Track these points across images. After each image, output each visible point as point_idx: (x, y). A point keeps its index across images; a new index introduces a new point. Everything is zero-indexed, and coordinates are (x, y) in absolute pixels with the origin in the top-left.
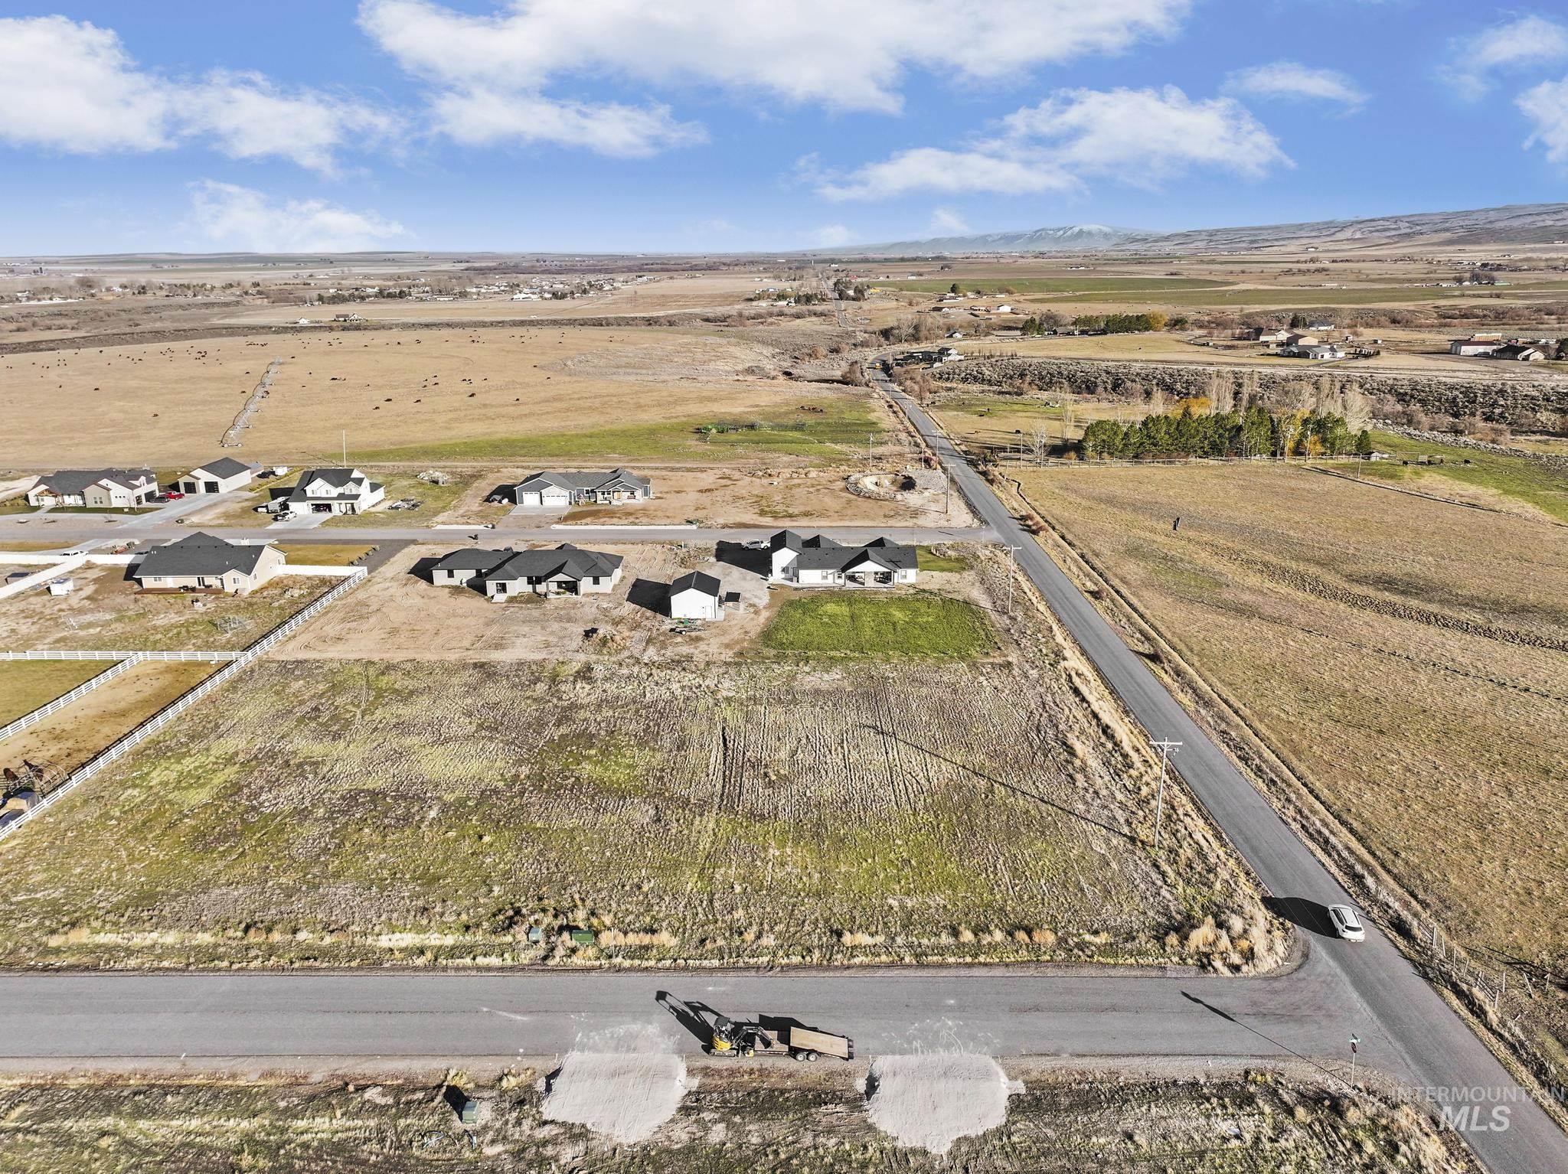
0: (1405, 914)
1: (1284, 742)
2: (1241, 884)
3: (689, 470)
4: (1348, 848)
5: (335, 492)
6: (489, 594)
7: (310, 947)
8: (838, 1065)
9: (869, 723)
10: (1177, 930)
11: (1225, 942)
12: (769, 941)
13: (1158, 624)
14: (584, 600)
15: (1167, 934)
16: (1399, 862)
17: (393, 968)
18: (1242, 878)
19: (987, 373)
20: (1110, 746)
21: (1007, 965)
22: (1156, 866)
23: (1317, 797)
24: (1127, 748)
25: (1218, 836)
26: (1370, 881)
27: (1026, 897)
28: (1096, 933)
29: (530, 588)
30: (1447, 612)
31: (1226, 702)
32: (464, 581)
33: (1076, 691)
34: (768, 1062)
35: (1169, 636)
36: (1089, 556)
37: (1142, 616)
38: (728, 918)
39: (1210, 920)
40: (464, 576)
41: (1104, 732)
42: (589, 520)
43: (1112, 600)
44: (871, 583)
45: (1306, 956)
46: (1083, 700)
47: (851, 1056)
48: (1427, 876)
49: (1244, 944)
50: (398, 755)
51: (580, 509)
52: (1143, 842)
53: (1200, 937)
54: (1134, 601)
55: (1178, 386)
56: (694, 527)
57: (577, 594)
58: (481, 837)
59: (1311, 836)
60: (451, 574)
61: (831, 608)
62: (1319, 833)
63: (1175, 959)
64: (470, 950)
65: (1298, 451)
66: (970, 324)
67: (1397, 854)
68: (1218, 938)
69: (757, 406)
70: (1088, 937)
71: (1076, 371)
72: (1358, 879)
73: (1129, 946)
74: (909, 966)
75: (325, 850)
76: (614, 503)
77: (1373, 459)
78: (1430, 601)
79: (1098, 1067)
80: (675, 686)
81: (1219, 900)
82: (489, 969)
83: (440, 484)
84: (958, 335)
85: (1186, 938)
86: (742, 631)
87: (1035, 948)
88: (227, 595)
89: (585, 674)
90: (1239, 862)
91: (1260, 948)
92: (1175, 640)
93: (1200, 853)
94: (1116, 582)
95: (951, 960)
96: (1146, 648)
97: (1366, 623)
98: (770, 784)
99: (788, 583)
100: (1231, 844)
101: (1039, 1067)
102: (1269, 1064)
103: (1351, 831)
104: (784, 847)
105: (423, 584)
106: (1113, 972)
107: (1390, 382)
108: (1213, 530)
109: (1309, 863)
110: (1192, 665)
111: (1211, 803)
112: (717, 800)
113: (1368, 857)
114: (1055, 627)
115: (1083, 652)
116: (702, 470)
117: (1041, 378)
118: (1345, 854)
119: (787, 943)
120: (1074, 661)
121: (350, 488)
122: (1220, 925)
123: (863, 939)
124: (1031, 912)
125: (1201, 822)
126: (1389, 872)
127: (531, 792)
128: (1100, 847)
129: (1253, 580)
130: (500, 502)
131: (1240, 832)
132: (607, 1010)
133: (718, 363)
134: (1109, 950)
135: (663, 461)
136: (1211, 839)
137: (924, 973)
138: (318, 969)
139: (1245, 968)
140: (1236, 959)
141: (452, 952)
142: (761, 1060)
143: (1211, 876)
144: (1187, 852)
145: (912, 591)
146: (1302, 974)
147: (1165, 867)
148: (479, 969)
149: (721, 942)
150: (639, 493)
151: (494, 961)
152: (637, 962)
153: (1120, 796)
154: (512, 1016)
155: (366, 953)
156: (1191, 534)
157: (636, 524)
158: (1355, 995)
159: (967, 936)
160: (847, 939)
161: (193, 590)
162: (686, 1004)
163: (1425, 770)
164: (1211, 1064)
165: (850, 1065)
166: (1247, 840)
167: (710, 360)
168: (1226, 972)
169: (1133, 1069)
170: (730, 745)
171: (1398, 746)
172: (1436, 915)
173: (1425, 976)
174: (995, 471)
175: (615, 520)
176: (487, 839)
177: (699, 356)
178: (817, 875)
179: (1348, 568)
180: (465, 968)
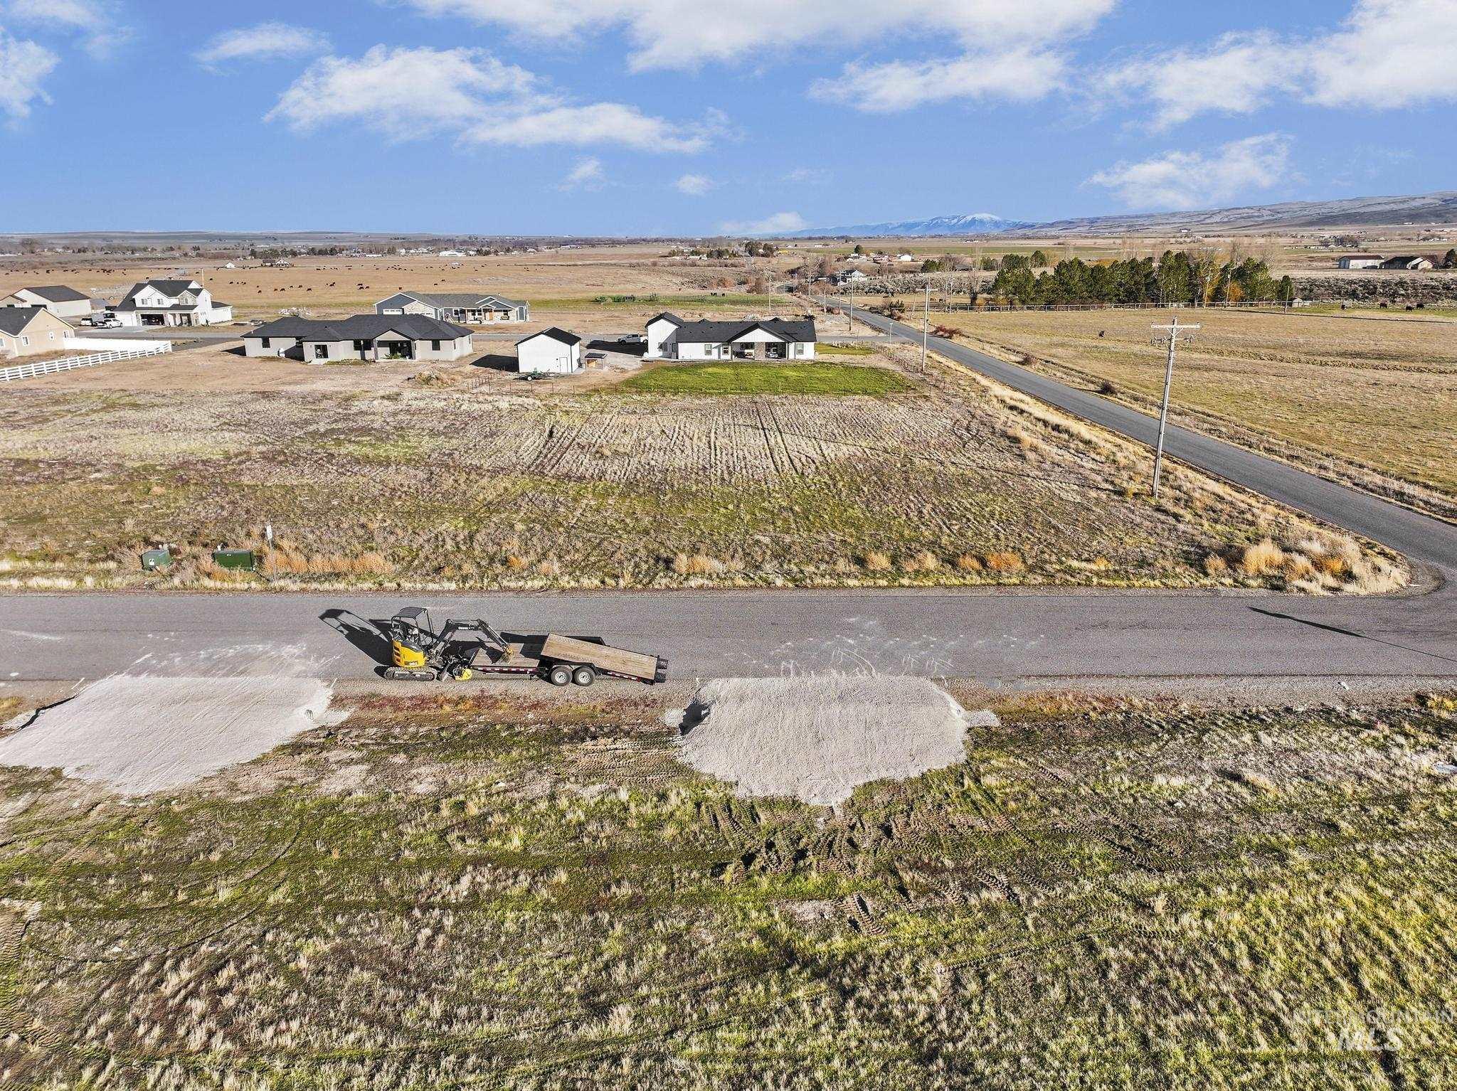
5: (169, 302)
6: (307, 360)
9: (747, 424)
11: (1302, 564)
14: (420, 366)
27: (970, 534)
29: (357, 355)
32: (282, 350)
34: (496, 688)
38: (492, 549)
40: (282, 345)
47: (659, 679)
57: (411, 357)
60: (266, 344)
76: (486, 323)
104: (605, 498)
105: (233, 357)
119: (582, 570)
121: (186, 298)
142: (483, 682)
149: (469, 570)
150: (513, 314)
152: (314, 586)
160: (681, 564)
162: (373, 622)
165: (656, 691)
170: (557, 435)
175: (483, 331)
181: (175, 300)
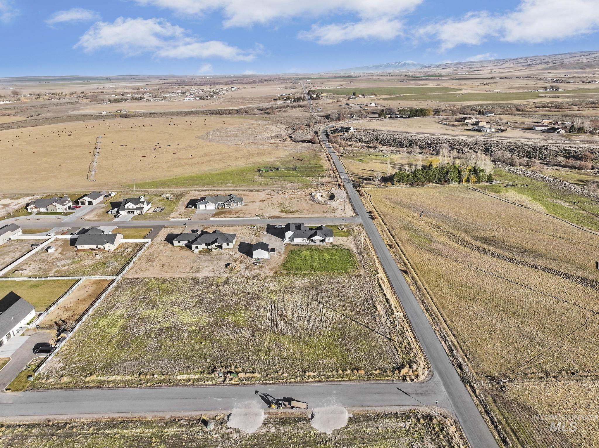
0: (462, 362)
1: (440, 304)
2: (419, 354)
3: (256, 191)
4: (451, 341)
5: (135, 206)
6: (193, 250)
7: (158, 379)
8: (304, 411)
9: (316, 299)
10: (398, 369)
11: (411, 372)
12: (285, 375)
13: (409, 258)
14: (224, 251)
15: (396, 370)
16: (465, 345)
17: (182, 386)
18: (420, 351)
19: (364, 138)
20: (388, 306)
21: (351, 381)
22: (396, 348)
23: (446, 324)
24: (393, 307)
25: (415, 338)
26: (455, 352)
27: (358, 359)
28: (376, 370)
29: (206, 247)
30: (502, 252)
31: (425, 289)
32: (184, 244)
33: (380, 286)
34: (286, 410)
35: (412, 263)
36: (391, 229)
37: (404, 255)
38: (274, 368)
39: (408, 366)
41: (387, 301)
42: (222, 216)
43: (396, 248)
44: (318, 242)
45: (432, 376)
46: (382, 289)
47: (307, 408)
48: (471, 350)
49: (416, 373)
50: (173, 314)
51: (219, 211)
52: (393, 340)
53: (404, 371)
54: (403, 249)
55: (433, 145)
56: (259, 218)
57: (222, 249)
58: (201, 343)
59: (442, 337)
60: (179, 242)
61: (305, 253)
62: (444, 336)
63: (397, 378)
64: (202, 379)
65: (468, 180)
66: (360, 112)
67: (465, 343)
68: (409, 371)
69: (279, 158)
70: (374, 371)
71: (396, 138)
72: (452, 351)
74: (324, 381)
75: (157, 348)
76: (231, 208)
77: (493, 183)
78: (497, 248)
79: (372, 410)
80: (255, 286)
81: (411, 359)
82: (209, 385)
83: (170, 199)
84: (355, 117)
85: (400, 371)
86: (276, 263)
87: (359, 375)
88: (106, 251)
89: (227, 282)
90: (419, 346)
91: (420, 374)
92: (414, 265)
93: (409, 344)
94: (398, 241)
95: (335, 379)
96: (404, 268)
97: (475, 257)
98: (285, 322)
99: (291, 242)
100: (418, 341)
101: (356, 410)
102: (416, 408)
103: (454, 335)
104: (290, 344)
105: (170, 245)
106: (379, 382)
107: (508, 144)
108: (434, 217)
109: (439, 346)
110: (417, 275)
111: (415, 326)
112: (270, 328)
113: (456, 344)
114: (376, 260)
115: (384, 270)
116: (260, 191)
117: (384, 141)
118: (450, 343)
119: (291, 375)
120: (381, 274)
121: (140, 205)
122: (411, 367)
123: (312, 373)
124: (360, 364)
125: (411, 333)
126: (461, 348)
127: (214, 327)
129: (443, 239)
130: (192, 208)
131: (422, 336)
132: (242, 396)
133: (264, 133)
134: (379, 375)
135: (247, 186)
136: (413, 338)
137: (328, 383)
138: (162, 386)
139: (415, 380)
140: (413, 377)
141: (198, 380)
142: (284, 410)
143: (411, 351)
144: (405, 344)
145: (331, 245)
146: (430, 381)
147: (398, 349)
148: (206, 385)
149: (272, 375)
150: (239, 204)
151: (210, 383)
152: (249, 382)
153: (388, 325)
154: (217, 399)
155: (174, 381)
156: (426, 219)
157: (239, 217)
158: (443, 387)
159: (340, 372)
160: (307, 374)
161: (95, 250)
162: (263, 394)
163: (480, 313)
164: (401, 408)
165: (307, 410)
166: (423, 339)
167: (262, 132)
168: (410, 381)
169: (381, 410)
170: (273, 308)
171: (474, 305)
172: (471, 362)
173: (463, 381)
174: (362, 190)
175: (232, 215)
176: (203, 343)
177: (257, 130)
178: (299, 353)
179: (474, 234)
180: (202, 385)
181: (137, 206)
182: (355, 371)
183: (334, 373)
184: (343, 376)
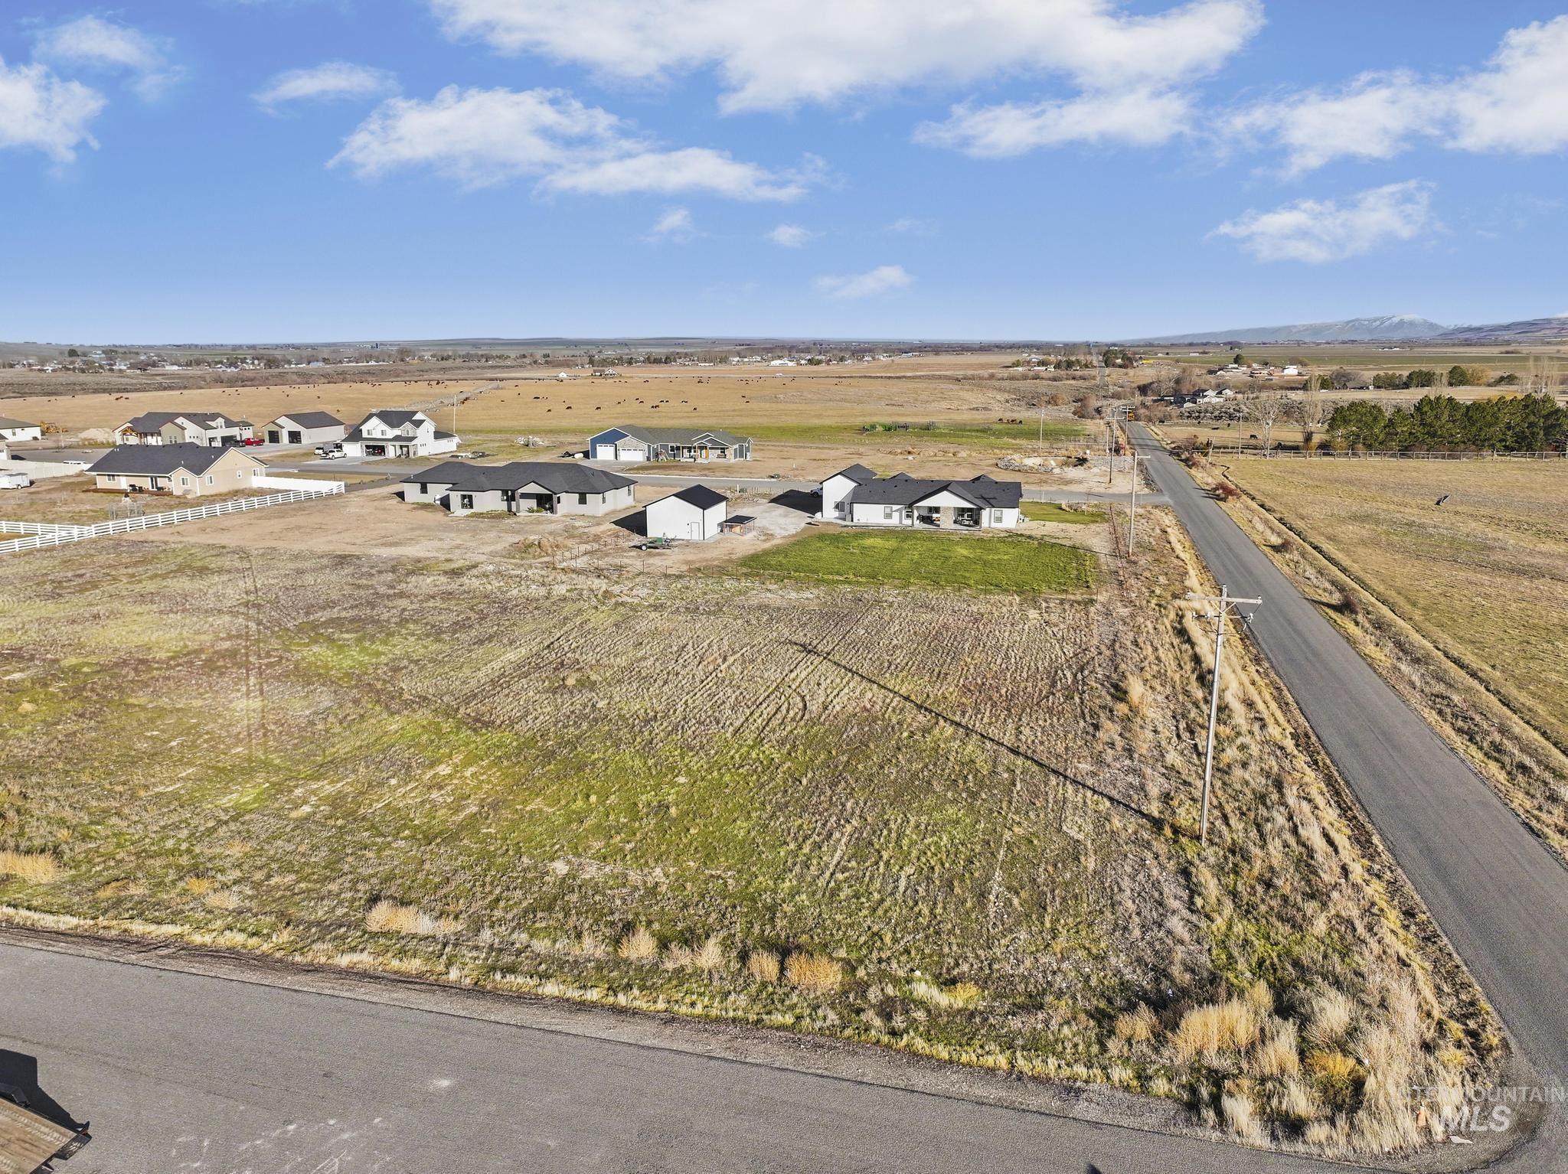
2: (1383, 931)
5: (391, 433)
6: (452, 508)
9: (802, 640)
10: (1159, 1004)
13: (1367, 577)
14: (558, 519)
15: (1131, 1008)
18: (1393, 918)
22: (1185, 873)
25: (1361, 840)
28: (949, 983)
29: (503, 506)
32: (438, 497)
35: (1380, 589)
36: (1291, 518)
37: (1343, 569)
39: (1262, 994)
40: (438, 492)
41: (1200, 678)
42: (653, 471)
46: (1187, 641)
49: (1340, 1066)
51: (656, 464)
52: (1176, 831)
57: (552, 512)
60: (424, 490)
63: (1121, 1074)
68: (1264, 1037)
69: (951, 419)
70: (923, 989)
73: (1015, 1023)
76: (700, 461)
81: (1307, 953)
83: (531, 446)
85: (1174, 1026)
88: (173, 497)
90: (1394, 889)
92: (1389, 593)
93: (1305, 862)
95: (554, 989)
96: (1333, 599)
98: (556, 689)
99: (839, 522)
100: (1386, 857)
105: (393, 501)
106: (924, 1080)
110: (1408, 619)
111: (1365, 784)
121: (406, 429)
122: (1284, 1008)
125: (1330, 812)
128: (1078, 828)
130: (573, 457)
136: (1341, 840)
139: (1317, 1133)
140: (1300, 1102)
143: (1311, 907)
147: (1206, 877)
150: (730, 452)
156: (1463, 508)
161: (142, 490)
166: (1428, 852)
168: (1255, 1133)
175: (686, 472)
181: (397, 432)
182: (765, 965)
183: (592, 947)
184: (645, 977)
